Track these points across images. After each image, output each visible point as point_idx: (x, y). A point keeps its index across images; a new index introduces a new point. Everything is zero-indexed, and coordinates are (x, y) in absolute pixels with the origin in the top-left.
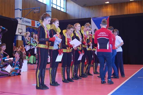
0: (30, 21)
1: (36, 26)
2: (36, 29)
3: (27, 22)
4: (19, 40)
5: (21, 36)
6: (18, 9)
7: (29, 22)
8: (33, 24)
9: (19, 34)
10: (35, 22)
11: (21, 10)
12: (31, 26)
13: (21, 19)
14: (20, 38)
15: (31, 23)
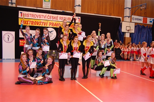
0: (142, 18)
1: (148, 23)
2: (148, 26)
3: (137, 19)
4: (126, 37)
5: (129, 34)
6: (127, 8)
7: (140, 20)
8: (145, 21)
9: (127, 31)
10: (147, 19)
11: (129, 8)
12: (142, 23)
13: (129, 17)
14: (127, 35)
15: (142, 20)
